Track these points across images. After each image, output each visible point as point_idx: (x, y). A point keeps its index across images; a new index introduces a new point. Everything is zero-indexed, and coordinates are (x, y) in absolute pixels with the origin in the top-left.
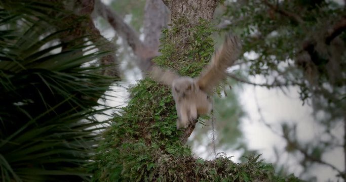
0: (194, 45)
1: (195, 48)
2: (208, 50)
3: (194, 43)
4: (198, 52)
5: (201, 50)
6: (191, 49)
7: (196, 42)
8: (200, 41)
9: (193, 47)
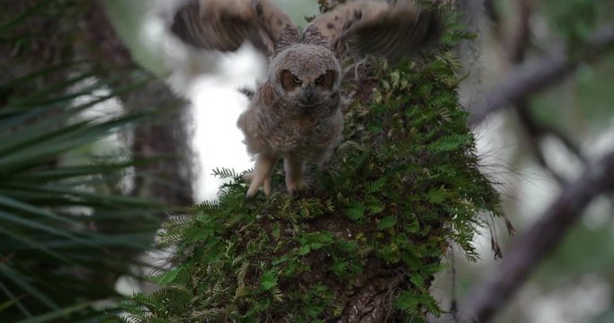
0: (386, 85)
1: (389, 95)
2: (437, 102)
3: (389, 79)
4: (404, 108)
5: (412, 102)
6: (379, 99)
7: (396, 75)
8: (411, 72)
9: (384, 93)
